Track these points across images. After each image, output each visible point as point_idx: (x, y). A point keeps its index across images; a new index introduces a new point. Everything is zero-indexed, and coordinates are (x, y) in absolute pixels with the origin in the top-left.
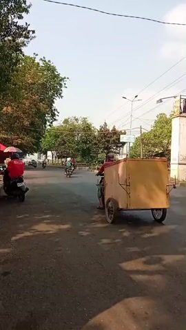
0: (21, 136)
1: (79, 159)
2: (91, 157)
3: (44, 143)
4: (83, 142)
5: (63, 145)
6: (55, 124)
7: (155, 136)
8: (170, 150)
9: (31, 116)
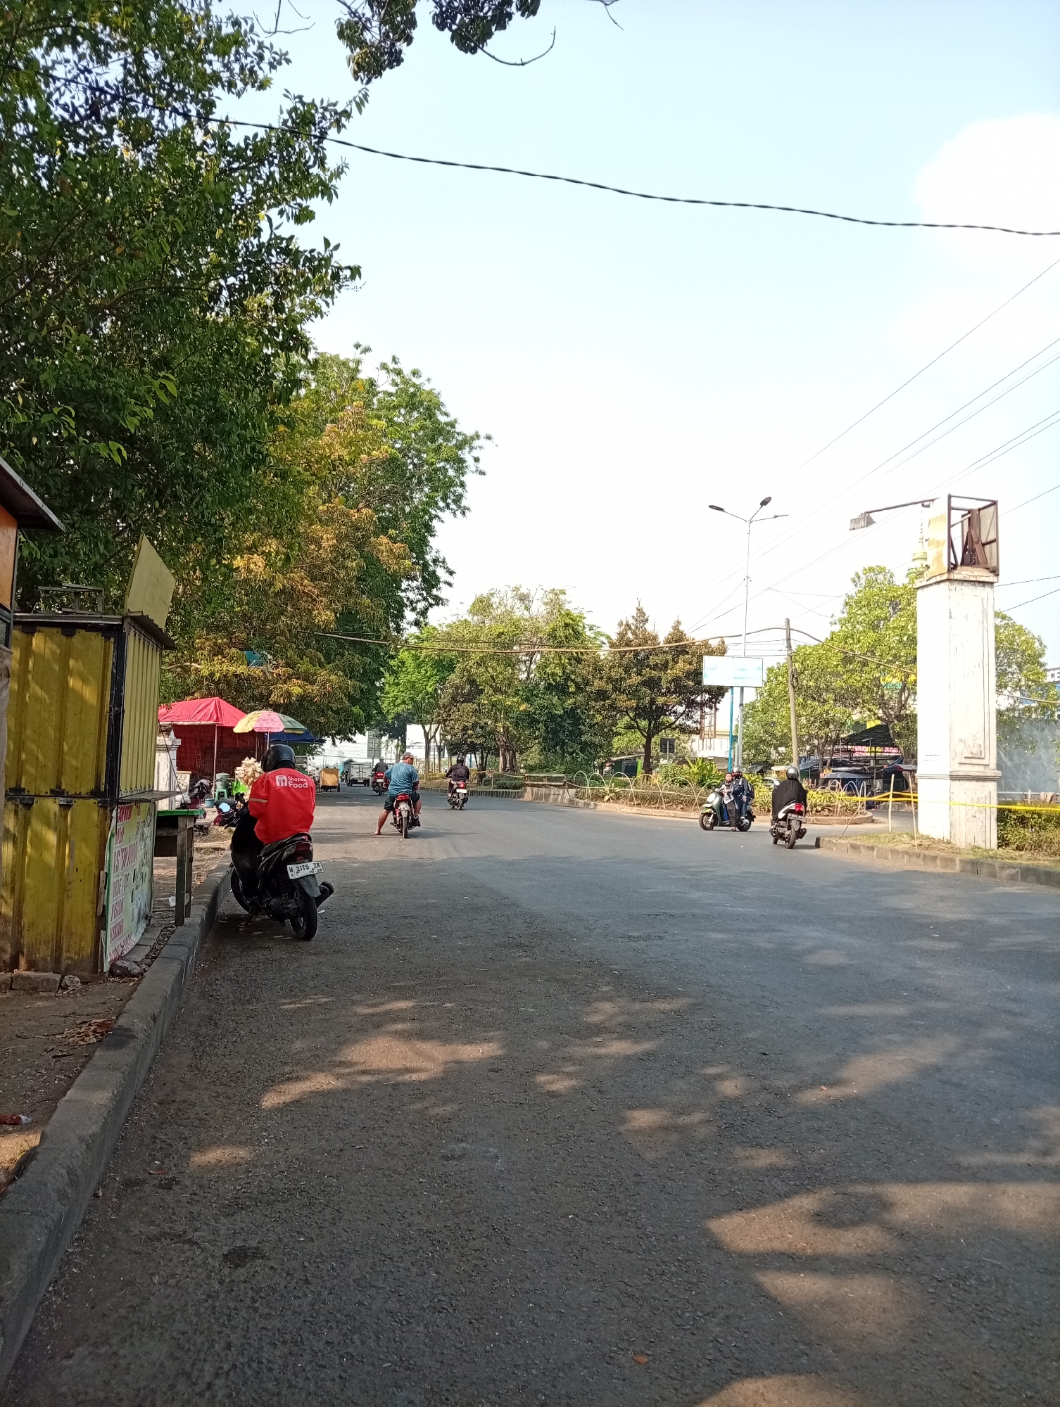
0: (304, 666)
1: (534, 755)
2: (584, 747)
3: (392, 696)
4: (549, 687)
5: (469, 698)
6: (437, 617)
7: (847, 660)
8: (913, 718)
9: (341, 590)
